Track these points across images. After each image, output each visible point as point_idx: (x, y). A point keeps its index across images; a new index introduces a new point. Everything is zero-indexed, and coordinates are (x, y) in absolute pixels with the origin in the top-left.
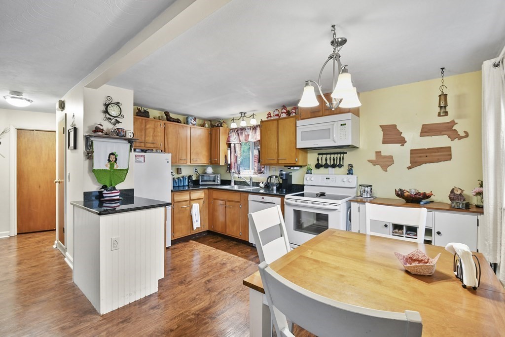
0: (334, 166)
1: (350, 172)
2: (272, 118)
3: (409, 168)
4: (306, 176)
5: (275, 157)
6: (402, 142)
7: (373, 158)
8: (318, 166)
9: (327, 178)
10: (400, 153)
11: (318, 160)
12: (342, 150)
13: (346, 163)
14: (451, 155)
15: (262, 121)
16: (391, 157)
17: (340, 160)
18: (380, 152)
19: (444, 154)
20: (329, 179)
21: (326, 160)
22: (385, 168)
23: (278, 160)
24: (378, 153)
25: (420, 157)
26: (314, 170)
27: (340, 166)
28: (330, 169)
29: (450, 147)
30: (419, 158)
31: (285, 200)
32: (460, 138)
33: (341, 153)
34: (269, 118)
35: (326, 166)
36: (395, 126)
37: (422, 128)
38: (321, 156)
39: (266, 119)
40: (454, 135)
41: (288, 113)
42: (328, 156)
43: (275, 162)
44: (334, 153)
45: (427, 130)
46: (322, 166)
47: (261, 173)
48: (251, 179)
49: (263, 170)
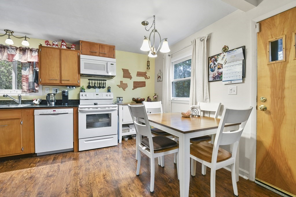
0: (100, 87)
1: (109, 91)
2: (51, 46)
3: (133, 89)
4: (81, 93)
5: (58, 78)
6: (130, 78)
7: (119, 84)
8: (89, 87)
9: (96, 95)
10: (130, 83)
11: (89, 83)
12: (104, 78)
14: (145, 85)
15: (41, 46)
16: (127, 84)
17: (103, 84)
18: (122, 81)
19: (143, 84)
20: (98, 95)
21: (95, 83)
22: (124, 89)
23: (61, 80)
24: (121, 82)
25: (137, 85)
26: (87, 90)
27: (103, 87)
28: (97, 89)
29: (145, 82)
31: (79, 109)
32: (148, 79)
33: (103, 80)
34: (49, 46)
35: (94, 87)
36: (128, 70)
37: (137, 73)
38: (91, 81)
39: (46, 46)
40: (146, 78)
42: (96, 82)
43: (58, 82)
44: (100, 80)
45: (139, 74)
46: (92, 87)
47: (33, 92)
48: (19, 97)
49: (36, 88)
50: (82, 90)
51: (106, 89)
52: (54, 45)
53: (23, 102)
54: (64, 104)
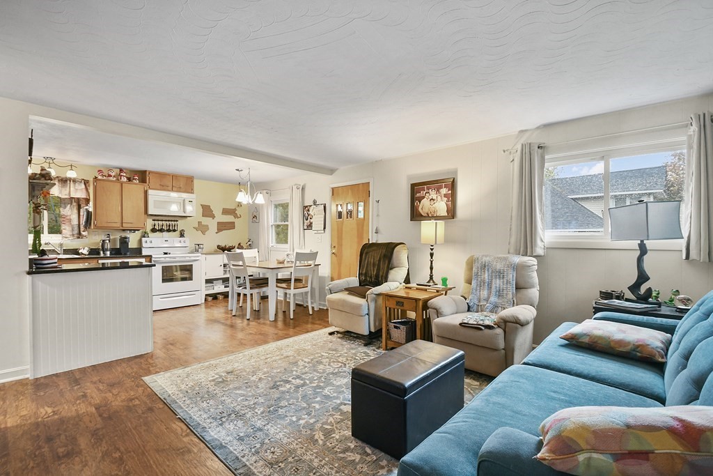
0: (169, 231)
1: (182, 235)
3: (217, 233)
4: (144, 239)
5: (118, 220)
6: (213, 217)
7: (197, 226)
8: (154, 230)
9: (165, 241)
10: (212, 224)
11: (155, 225)
12: (175, 218)
13: (180, 229)
14: (235, 226)
16: (207, 226)
17: (175, 226)
18: (201, 222)
19: (231, 226)
20: (167, 241)
21: (162, 225)
22: (203, 233)
23: (122, 223)
26: (151, 235)
27: (174, 231)
28: (165, 234)
29: (234, 222)
30: (222, 227)
31: (153, 259)
32: (238, 218)
33: (175, 221)
35: (161, 230)
36: (209, 206)
37: (223, 210)
38: (156, 222)
40: (236, 216)
41: (129, 179)
42: (164, 223)
43: (118, 225)
44: (169, 221)
45: (226, 212)
46: (158, 230)
47: (79, 238)
48: (61, 245)
49: (83, 233)
50: (145, 235)
51: (178, 233)
52: (110, 176)
53: (66, 252)
54: (125, 254)
